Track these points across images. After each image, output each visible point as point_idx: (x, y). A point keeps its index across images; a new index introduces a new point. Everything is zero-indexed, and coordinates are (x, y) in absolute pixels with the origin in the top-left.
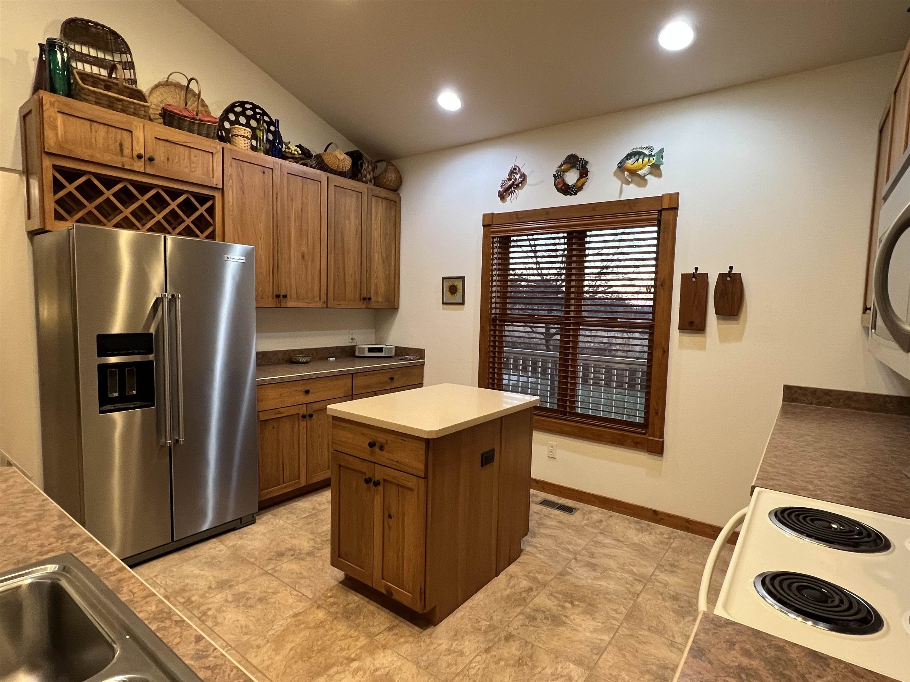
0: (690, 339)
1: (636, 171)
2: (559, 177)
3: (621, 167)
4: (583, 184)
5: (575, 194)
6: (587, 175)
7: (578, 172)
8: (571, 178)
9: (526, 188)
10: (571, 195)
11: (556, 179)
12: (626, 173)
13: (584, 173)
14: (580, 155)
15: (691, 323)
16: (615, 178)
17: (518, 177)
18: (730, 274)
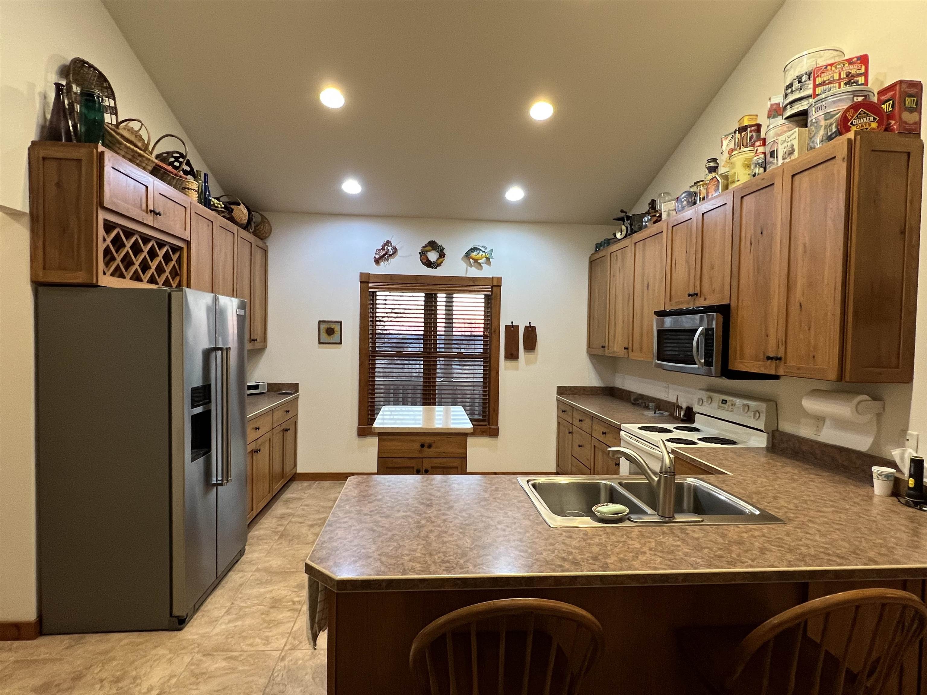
0: (510, 363)
1: (477, 260)
2: (423, 254)
3: (467, 255)
4: (442, 262)
5: (436, 268)
6: (444, 257)
7: (438, 254)
8: (433, 256)
9: (397, 257)
10: (432, 268)
11: (421, 256)
12: (471, 260)
13: (442, 255)
14: (439, 242)
15: (512, 355)
16: (462, 262)
17: (390, 248)
18: (530, 327)
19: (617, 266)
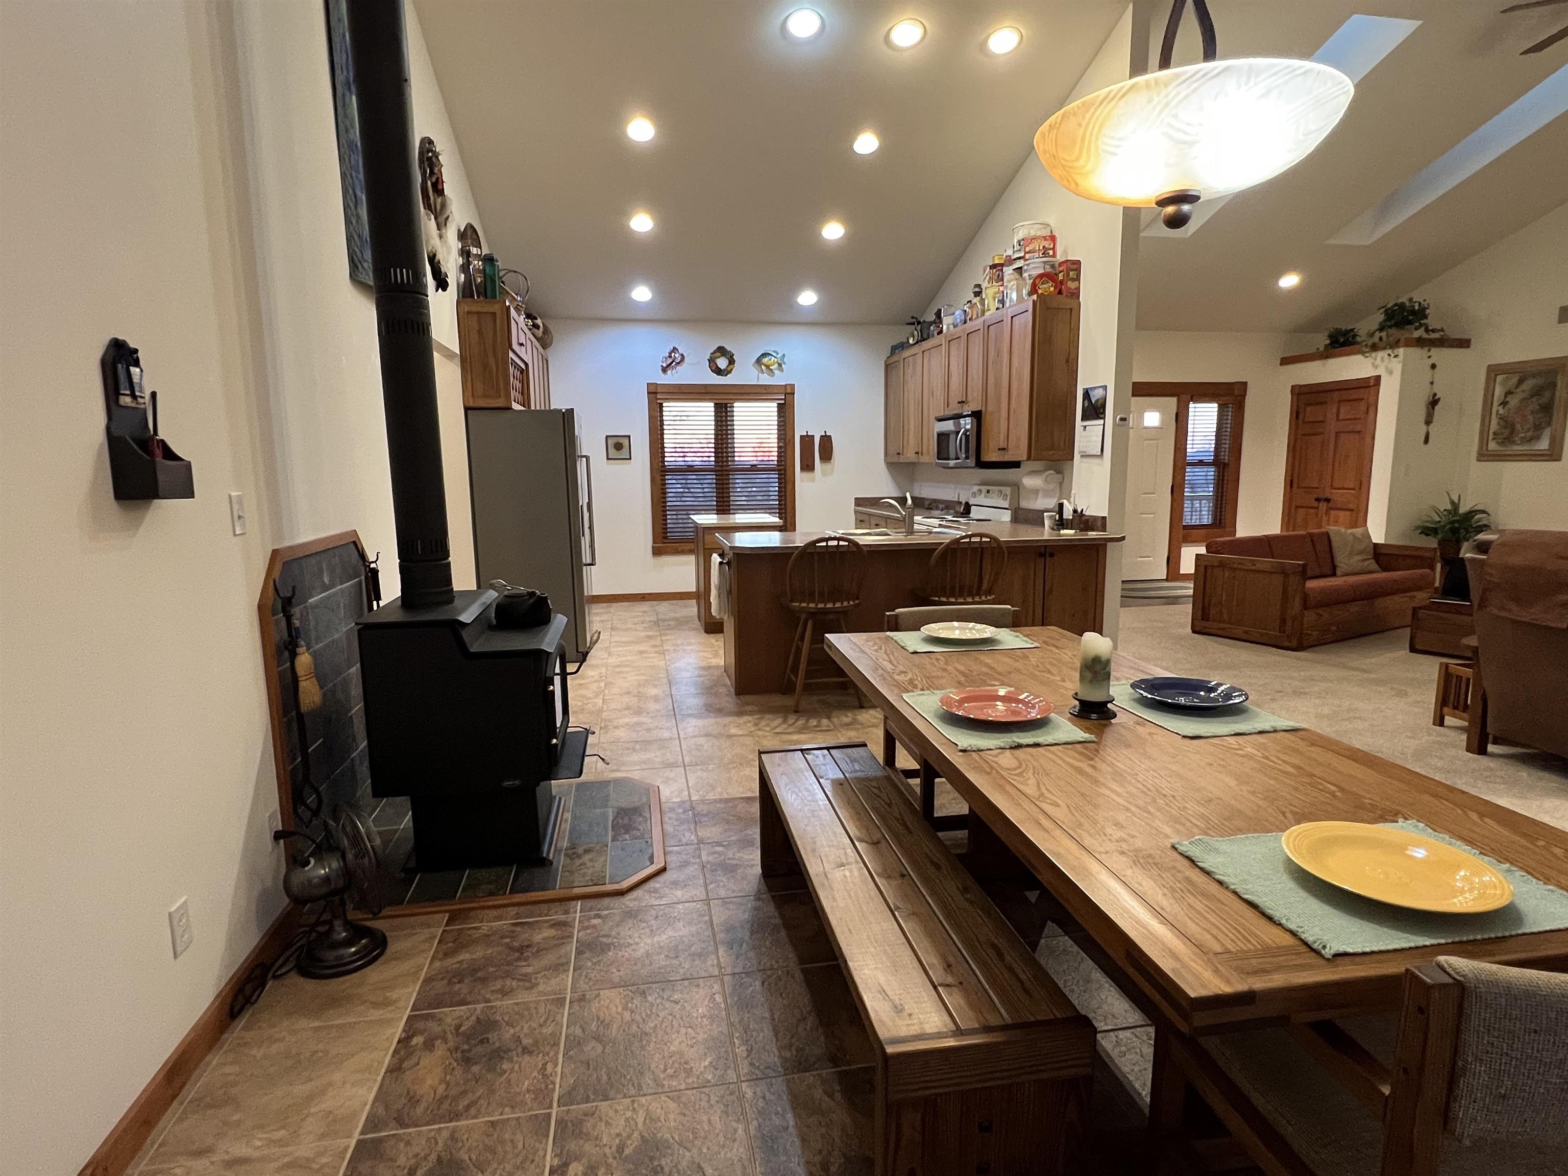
0: (807, 475)
2: (712, 361)
3: (759, 361)
4: (732, 370)
5: (726, 376)
6: (734, 364)
7: (727, 361)
8: (722, 363)
9: (684, 365)
10: (723, 376)
11: (710, 363)
12: (762, 366)
13: (732, 362)
14: (728, 348)
16: (753, 369)
17: (677, 355)
18: (826, 436)
19: (909, 371)
